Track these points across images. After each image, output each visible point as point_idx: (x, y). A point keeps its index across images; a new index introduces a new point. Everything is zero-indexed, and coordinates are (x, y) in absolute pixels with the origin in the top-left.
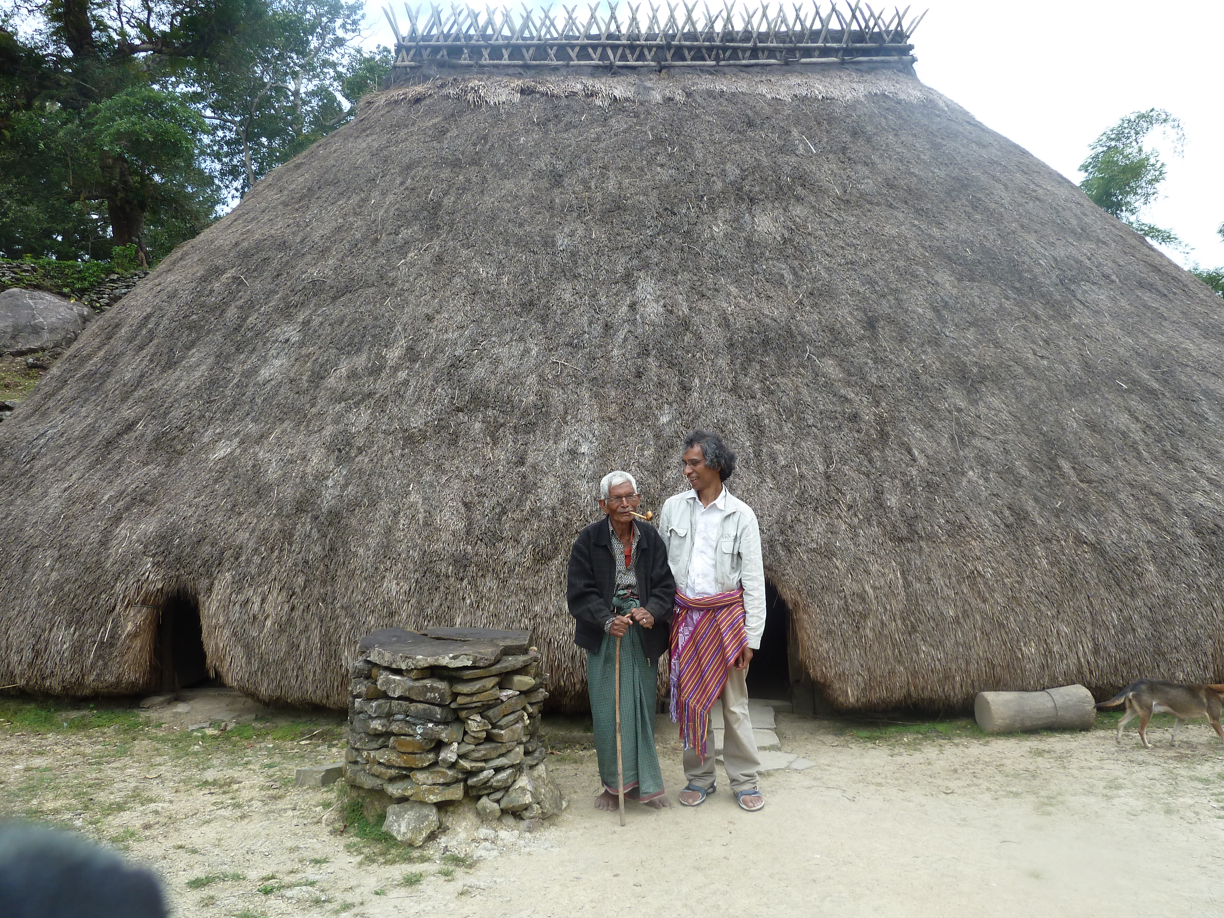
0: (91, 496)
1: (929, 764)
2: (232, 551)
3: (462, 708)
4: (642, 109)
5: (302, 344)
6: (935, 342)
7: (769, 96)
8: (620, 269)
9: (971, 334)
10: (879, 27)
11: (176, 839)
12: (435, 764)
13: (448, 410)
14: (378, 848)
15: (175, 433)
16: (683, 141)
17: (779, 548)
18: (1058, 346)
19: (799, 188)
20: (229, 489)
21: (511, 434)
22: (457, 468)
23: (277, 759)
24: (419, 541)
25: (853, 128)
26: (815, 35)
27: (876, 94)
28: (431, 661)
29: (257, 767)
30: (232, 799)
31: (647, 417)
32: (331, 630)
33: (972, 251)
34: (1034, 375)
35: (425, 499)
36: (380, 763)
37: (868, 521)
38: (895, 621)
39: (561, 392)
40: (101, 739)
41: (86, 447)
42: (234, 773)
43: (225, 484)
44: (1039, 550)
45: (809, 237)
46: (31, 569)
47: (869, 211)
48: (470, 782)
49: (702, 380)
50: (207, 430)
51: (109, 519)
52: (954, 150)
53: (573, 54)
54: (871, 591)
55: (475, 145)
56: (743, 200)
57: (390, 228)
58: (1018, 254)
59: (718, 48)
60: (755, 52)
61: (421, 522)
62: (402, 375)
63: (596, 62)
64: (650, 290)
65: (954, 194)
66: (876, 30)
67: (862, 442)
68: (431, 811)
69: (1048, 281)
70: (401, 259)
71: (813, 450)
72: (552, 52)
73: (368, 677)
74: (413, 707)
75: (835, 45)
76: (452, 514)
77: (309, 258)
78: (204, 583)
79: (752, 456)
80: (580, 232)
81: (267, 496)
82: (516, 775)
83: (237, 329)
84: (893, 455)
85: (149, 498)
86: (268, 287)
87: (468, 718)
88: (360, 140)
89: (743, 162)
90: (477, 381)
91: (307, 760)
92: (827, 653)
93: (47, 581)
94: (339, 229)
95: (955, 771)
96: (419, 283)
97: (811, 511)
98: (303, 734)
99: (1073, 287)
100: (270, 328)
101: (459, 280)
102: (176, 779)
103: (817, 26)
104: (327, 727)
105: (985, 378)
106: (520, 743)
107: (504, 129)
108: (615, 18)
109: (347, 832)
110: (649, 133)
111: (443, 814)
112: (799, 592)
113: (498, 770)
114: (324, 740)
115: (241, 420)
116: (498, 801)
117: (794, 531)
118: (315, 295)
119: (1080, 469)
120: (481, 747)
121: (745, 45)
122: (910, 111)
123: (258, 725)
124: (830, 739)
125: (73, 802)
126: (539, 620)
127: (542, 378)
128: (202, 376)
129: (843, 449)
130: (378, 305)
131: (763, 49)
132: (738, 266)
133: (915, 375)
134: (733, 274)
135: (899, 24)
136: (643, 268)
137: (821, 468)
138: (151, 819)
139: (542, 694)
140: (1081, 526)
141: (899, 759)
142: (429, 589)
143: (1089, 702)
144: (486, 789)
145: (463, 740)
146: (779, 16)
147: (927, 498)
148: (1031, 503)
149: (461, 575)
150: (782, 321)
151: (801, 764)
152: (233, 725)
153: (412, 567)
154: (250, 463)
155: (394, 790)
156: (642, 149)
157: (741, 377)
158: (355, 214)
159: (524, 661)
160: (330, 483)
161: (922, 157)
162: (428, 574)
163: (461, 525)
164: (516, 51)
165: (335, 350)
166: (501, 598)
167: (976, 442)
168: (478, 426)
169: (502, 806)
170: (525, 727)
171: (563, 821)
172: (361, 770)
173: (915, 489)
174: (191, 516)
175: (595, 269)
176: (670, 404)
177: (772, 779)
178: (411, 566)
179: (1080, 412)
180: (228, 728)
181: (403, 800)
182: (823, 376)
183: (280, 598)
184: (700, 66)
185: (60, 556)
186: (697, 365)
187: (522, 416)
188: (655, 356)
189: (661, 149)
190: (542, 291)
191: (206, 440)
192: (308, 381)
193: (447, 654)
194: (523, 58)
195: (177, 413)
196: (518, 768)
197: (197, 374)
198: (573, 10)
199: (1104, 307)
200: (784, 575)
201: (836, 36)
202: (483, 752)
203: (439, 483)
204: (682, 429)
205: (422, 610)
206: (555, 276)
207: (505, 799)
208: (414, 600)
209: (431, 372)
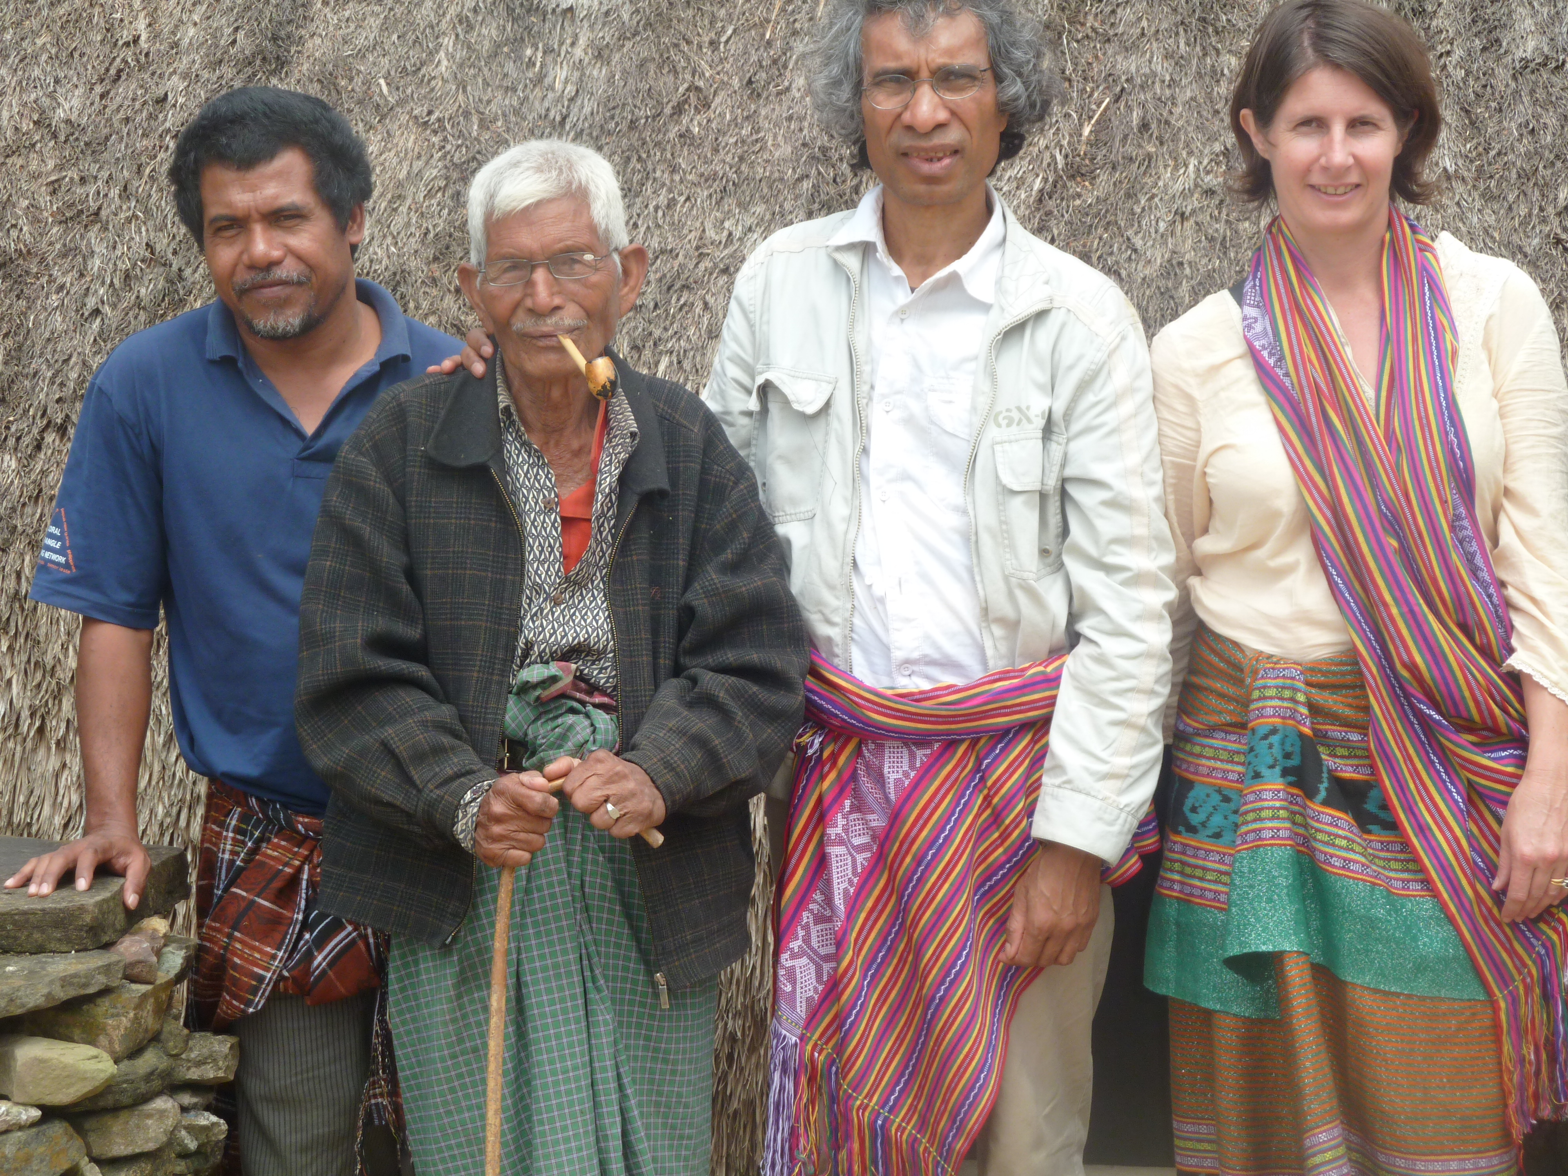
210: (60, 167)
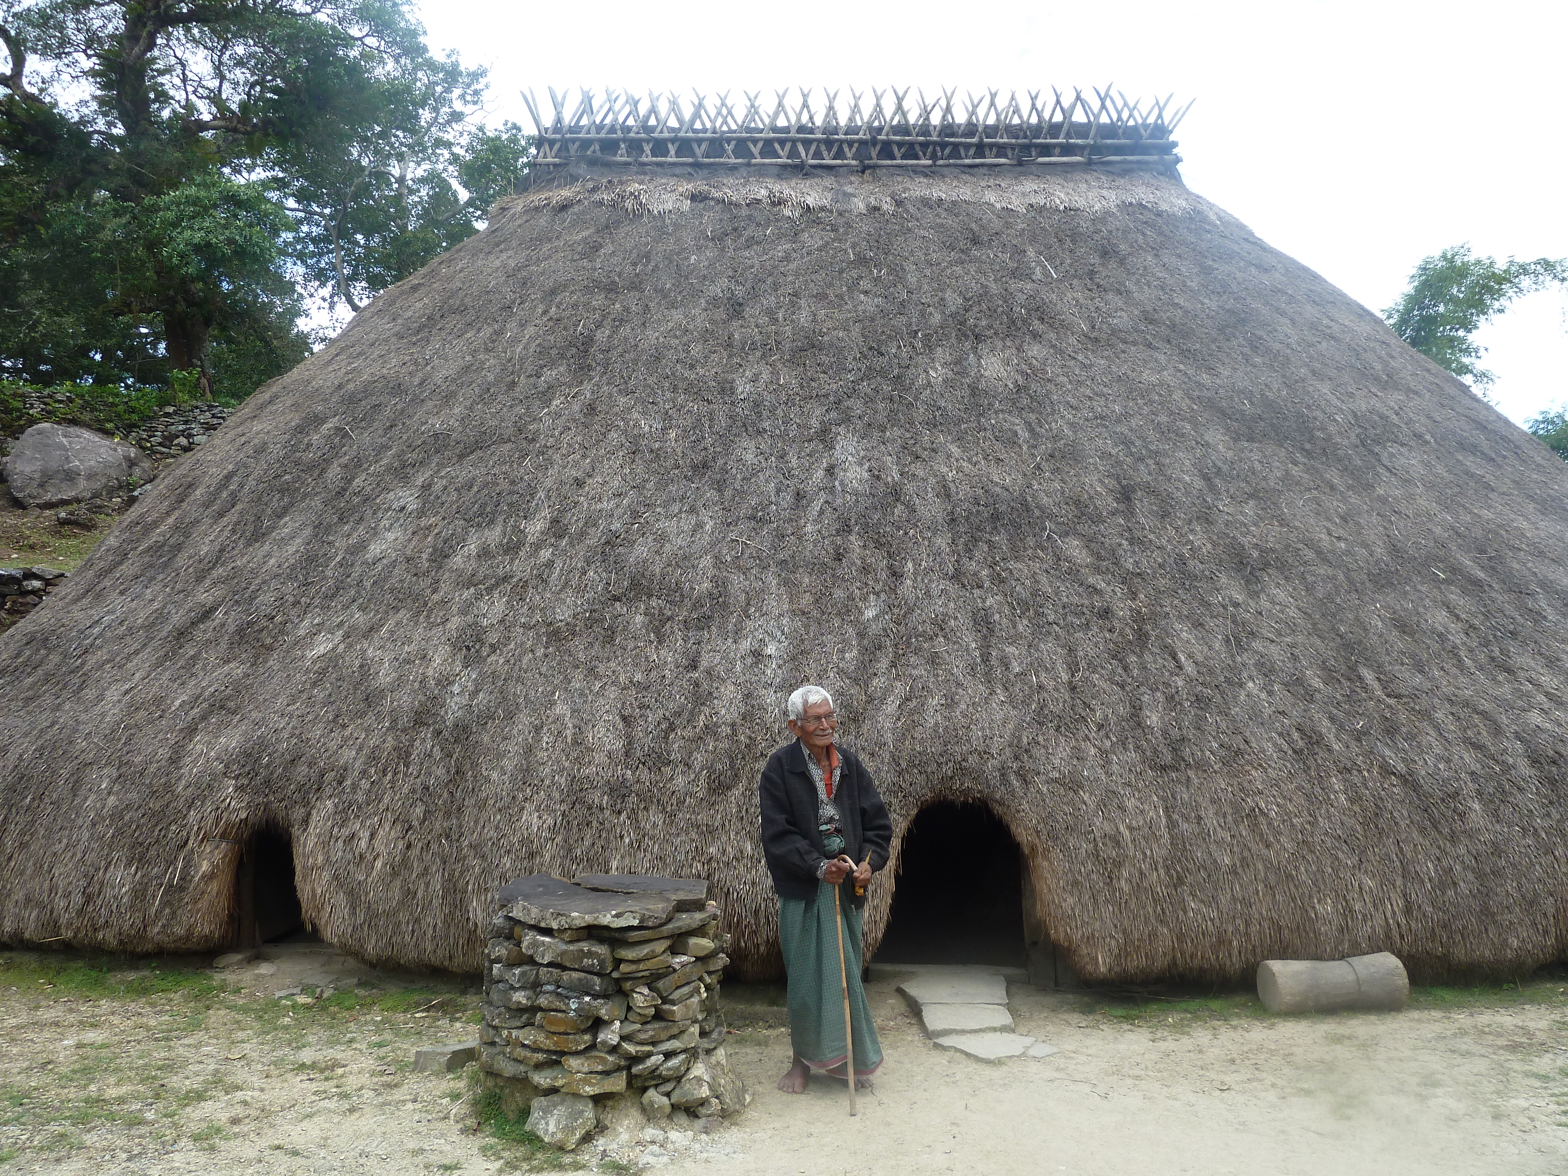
0: (158, 701)
1: (1200, 1052)
2: (333, 773)
3: (627, 978)
4: (841, 221)
5: (421, 513)
6: (1206, 518)
7: (998, 206)
8: (815, 423)
9: (1250, 509)
10: (1135, 119)
11: (270, 1138)
12: (593, 1046)
13: (603, 599)
14: (521, 1151)
15: (264, 622)
16: (892, 262)
17: (1012, 777)
18: (1358, 524)
19: (1036, 322)
20: (330, 695)
21: (680, 630)
22: (614, 672)
23: (388, 1036)
24: (567, 764)
25: (1103, 246)
26: (1054, 129)
27: (1131, 204)
28: (589, 919)
29: (364, 1047)
30: (337, 1087)
31: (849, 611)
32: (457, 874)
33: (1252, 403)
34: (1328, 561)
35: (574, 711)
36: (524, 1045)
37: (1123, 743)
38: (1156, 869)
39: (742, 577)
40: (168, 1008)
41: (153, 638)
42: (337, 1053)
43: (325, 689)
44: (1336, 783)
45: (1048, 384)
46: (83, 792)
47: (1124, 352)
48: (634, 1070)
49: (917, 564)
50: (302, 620)
51: (182, 730)
52: (1229, 275)
53: (755, 151)
54: (1127, 832)
55: (635, 264)
56: (967, 337)
57: (530, 369)
58: (1308, 407)
59: (935, 143)
60: (980, 149)
61: (569, 740)
62: (545, 554)
63: (784, 160)
64: (851, 449)
65: (1228, 331)
66: (1131, 123)
67: (1115, 643)
68: (586, 1106)
69: (1346, 442)
70: (544, 408)
71: (1054, 654)
72: (729, 148)
73: (509, 937)
74: (566, 976)
75: (1079, 141)
76: (608, 730)
77: (430, 404)
78: (298, 813)
79: (979, 660)
80: (765, 376)
81: (378, 704)
82: (689, 1062)
83: (340, 493)
84: (1154, 661)
85: (231, 704)
86: (380, 440)
87: (633, 991)
88: (492, 257)
89: (967, 290)
90: (638, 563)
91: (425, 1038)
92: (1073, 909)
93: (103, 807)
94: (467, 369)
95: (1233, 1061)
96: (566, 438)
97: (1052, 731)
98: (418, 1005)
99: (1377, 449)
100: (381, 492)
101: (616, 436)
102: (265, 1060)
103: (1058, 118)
104: (447, 996)
105: (1267, 565)
106: (695, 1021)
107: (670, 245)
108: (808, 107)
109: (482, 1131)
110: (850, 251)
111: (600, 1110)
112: (1038, 832)
113: (668, 1055)
114: (445, 1013)
115: (346, 607)
116: (668, 1095)
117: (1031, 757)
118: (437, 451)
119: (1386, 681)
120: (649, 1026)
121: (968, 140)
122: (1174, 226)
123: (361, 992)
124: (1076, 1018)
125: (141, 1088)
126: (714, 865)
127: (718, 561)
128: (297, 551)
129: (1091, 653)
130: (515, 466)
131: (991, 146)
132: (961, 420)
133: (1181, 561)
134: (955, 430)
135: (1160, 116)
136: (843, 422)
137: (1065, 677)
138: (239, 1111)
139: (723, 959)
140: (1387, 753)
141: (1162, 1045)
142: (578, 825)
143: (1399, 975)
144: (653, 1079)
145: (626, 1018)
146: (1010, 105)
147: (1196, 715)
148: (1326, 722)
149: (619, 806)
150: (1015, 491)
151: (1041, 1050)
152: (331, 991)
153: (557, 796)
154: (357, 663)
155: (542, 1079)
156: (841, 272)
157: (965, 560)
158: (487, 350)
159: (701, 920)
160: (456, 689)
161: (1189, 283)
162: (577, 806)
163: (619, 744)
164: (685, 146)
165: (462, 522)
166: (667, 837)
167: (1257, 645)
168: (639, 619)
169: (673, 1101)
170: (702, 1002)
171: (747, 1120)
172: (499, 1054)
173: (1181, 704)
174: (284, 728)
175: (783, 423)
176: (877, 594)
177: (1004, 1069)
179: (1386, 607)
180: (325, 996)
182: (1066, 560)
183: (393, 833)
184: (912, 165)
185: (120, 776)
186: (911, 545)
187: (694, 607)
188: (859, 534)
189: (864, 271)
190: (718, 449)
191: (302, 632)
192: (428, 560)
193: (609, 911)
194: (693, 155)
195: (266, 598)
196: (693, 1054)
197: (291, 549)
198: (756, 97)
199: (1415, 475)
200: (1019, 811)
201: (1081, 130)
202: (651, 1033)
203: (591, 691)
204: (891, 626)
205: (570, 850)
206: (734, 430)
207: (677, 1092)
208: (560, 838)
209: (581, 550)
210: (636, 693)
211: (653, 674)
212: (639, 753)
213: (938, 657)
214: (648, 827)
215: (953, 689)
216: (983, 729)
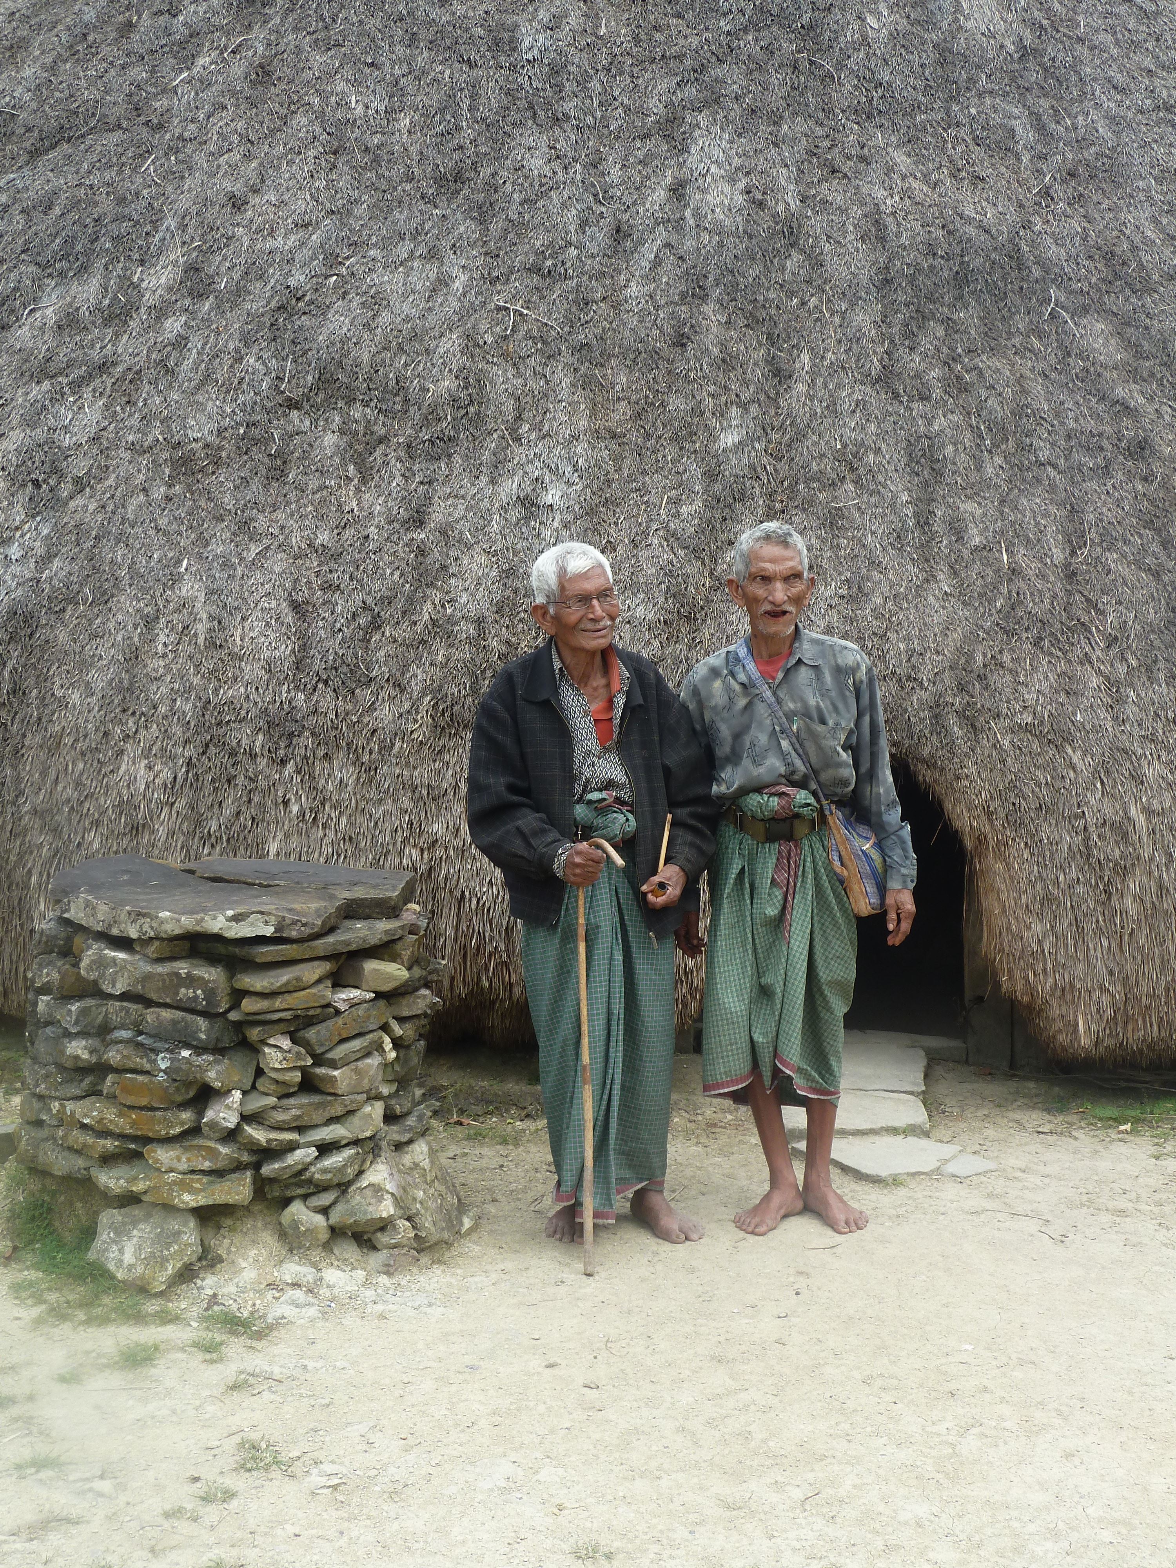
3: (253, 1020)
8: (656, 106)
12: (195, 1131)
13: (269, 405)
14: (76, 1293)
17: (952, 720)
21: (399, 459)
22: (282, 528)
24: (196, 680)
28: (188, 922)
31: (692, 434)
35: (210, 592)
36: (84, 1126)
37: (1149, 670)
39: (510, 372)
45: (1079, 47)
48: (267, 1170)
49: (818, 356)
54: (1142, 818)
61: (201, 640)
62: (173, 326)
64: (717, 153)
67: (1152, 502)
68: (185, 1224)
70: (181, 71)
71: (1043, 516)
73: (64, 952)
74: (151, 1016)
76: (268, 624)
79: (911, 523)
80: (574, 21)
82: (364, 1161)
87: (263, 1042)
90: (333, 344)
92: (1040, 942)
96: (218, 124)
97: (1027, 647)
101: (304, 121)
106: (378, 1097)
109: (19, 1260)
111: (210, 1232)
112: (989, 814)
113: (325, 1149)
116: (325, 1211)
117: (987, 687)
120: (292, 1101)
124: (1035, 1118)
126: (439, 852)
127: (471, 342)
129: (1109, 517)
130: (128, 172)
132: (917, 108)
134: (904, 123)
136: (706, 104)
137: (1058, 555)
139: (427, 1000)
142: (213, 781)
144: (299, 1185)
145: (254, 1087)
149: (282, 752)
150: (1000, 233)
151: (966, 1165)
153: (180, 733)
155: (111, 1180)
157: (902, 352)
159: (386, 932)
162: (212, 750)
163: (285, 650)
165: (32, 268)
166: (362, 804)
168: (330, 440)
169: (332, 1221)
170: (386, 1065)
171: (460, 1255)
172: (47, 1139)
175: (601, 104)
176: (744, 406)
177: (902, 1192)
178: (177, 731)
181: (130, 1200)
182: (1080, 356)
186: (809, 323)
187: (425, 423)
188: (719, 301)
190: (483, 149)
193: (222, 910)
196: (368, 1148)
200: (958, 778)
202: (295, 1112)
203: (242, 559)
204: (765, 461)
205: (199, 823)
206: (513, 116)
207: (339, 1208)
208: (183, 802)
209: (235, 321)
210: (319, 565)
211: (349, 532)
212: (318, 665)
213: (842, 517)
214: (330, 788)
215: (864, 571)
216: (908, 638)
